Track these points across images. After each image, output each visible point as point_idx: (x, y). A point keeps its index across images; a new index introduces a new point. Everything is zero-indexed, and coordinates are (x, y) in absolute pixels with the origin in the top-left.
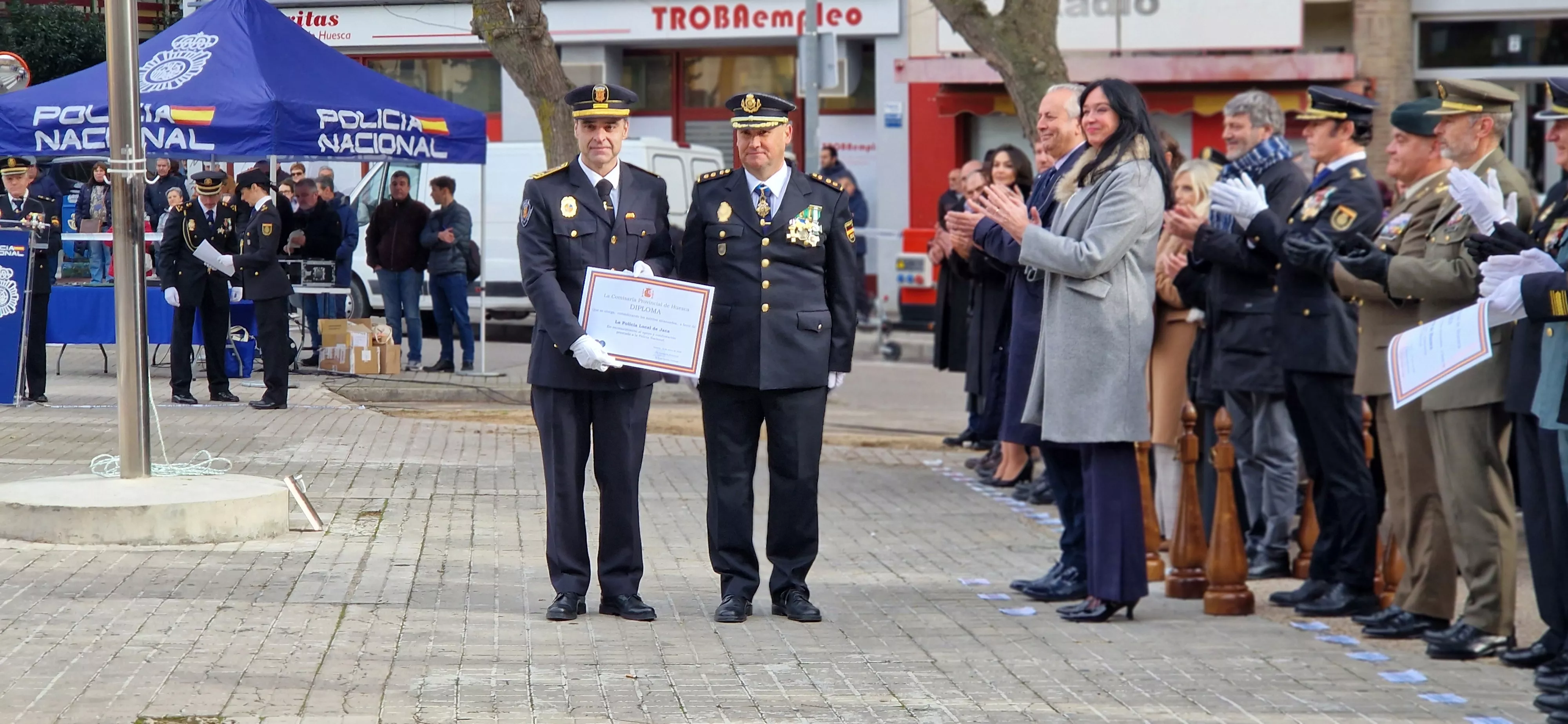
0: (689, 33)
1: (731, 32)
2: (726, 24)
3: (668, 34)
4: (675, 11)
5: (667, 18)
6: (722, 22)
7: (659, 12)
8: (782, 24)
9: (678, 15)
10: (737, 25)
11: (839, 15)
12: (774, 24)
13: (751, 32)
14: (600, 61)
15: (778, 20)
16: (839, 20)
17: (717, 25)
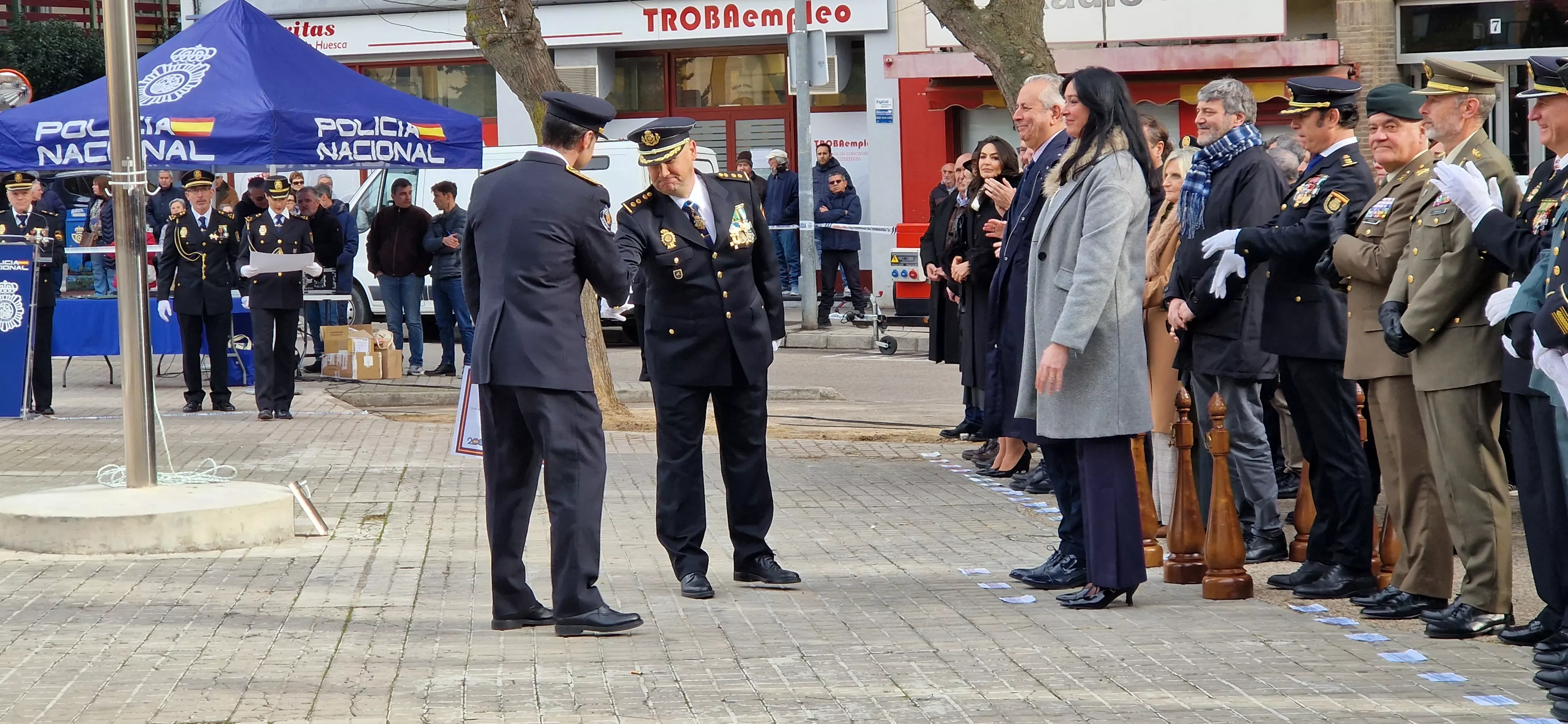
0: (680, 34)
1: (721, 32)
2: (716, 26)
3: (660, 35)
4: (665, 12)
5: (658, 19)
6: (713, 22)
7: (650, 13)
8: (772, 24)
9: (669, 16)
10: (727, 25)
11: (828, 13)
12: (764, 24)
13: (742, 31)
14: (592, 63)
15: (768, 17)
16: (827, 17)
17: (708, 26)
